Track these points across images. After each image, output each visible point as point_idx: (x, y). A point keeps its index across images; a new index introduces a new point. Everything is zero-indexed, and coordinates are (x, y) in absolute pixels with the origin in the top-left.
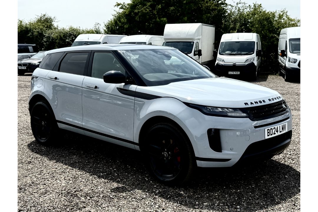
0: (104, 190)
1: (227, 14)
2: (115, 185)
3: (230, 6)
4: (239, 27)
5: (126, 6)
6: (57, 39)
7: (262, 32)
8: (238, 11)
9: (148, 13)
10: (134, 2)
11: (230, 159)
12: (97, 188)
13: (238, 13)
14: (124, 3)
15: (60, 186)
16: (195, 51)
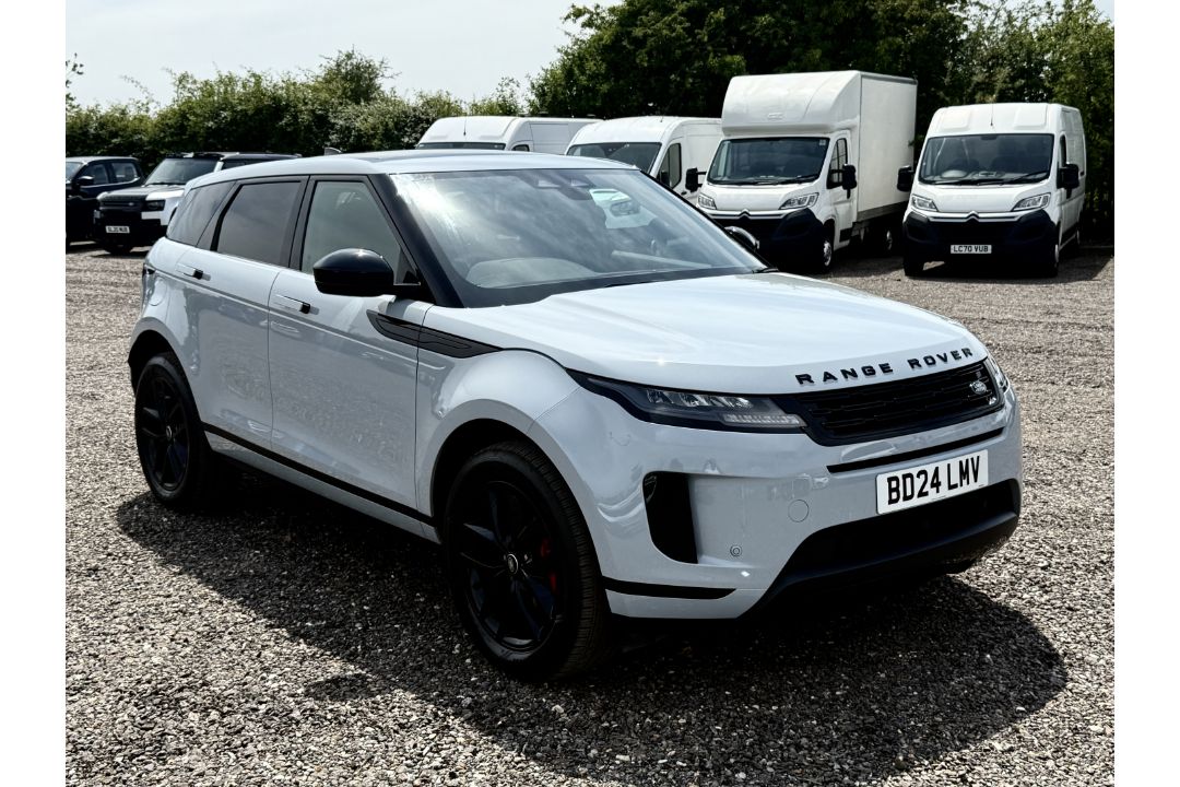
0: (285, 688)
1: (964, 37)
2: (335, 667)
3: (978, 7)
4: (1005, 82)
5: (603, 18)
6: (374, 136)
7: (1092, 99)
8: (1005, 24)
9: (678, 38)
10: (630, 4)
11: (729, 591)
12: (263, 678)
13: (1007, 32)
14: (598, 6)
15: (144, 663)
16: (831, 172)
